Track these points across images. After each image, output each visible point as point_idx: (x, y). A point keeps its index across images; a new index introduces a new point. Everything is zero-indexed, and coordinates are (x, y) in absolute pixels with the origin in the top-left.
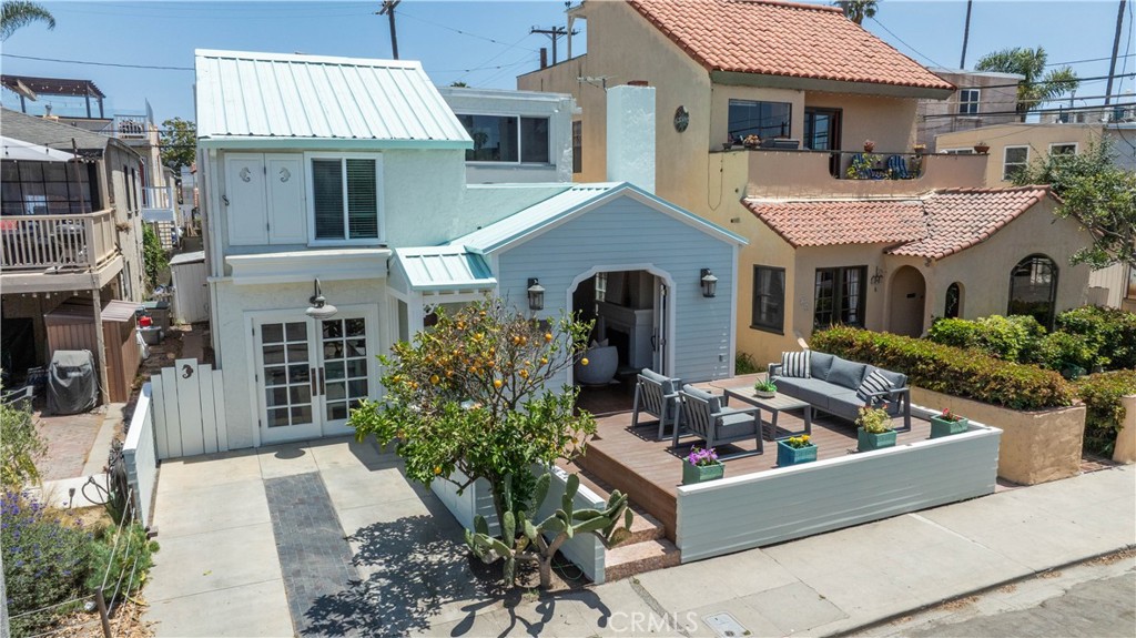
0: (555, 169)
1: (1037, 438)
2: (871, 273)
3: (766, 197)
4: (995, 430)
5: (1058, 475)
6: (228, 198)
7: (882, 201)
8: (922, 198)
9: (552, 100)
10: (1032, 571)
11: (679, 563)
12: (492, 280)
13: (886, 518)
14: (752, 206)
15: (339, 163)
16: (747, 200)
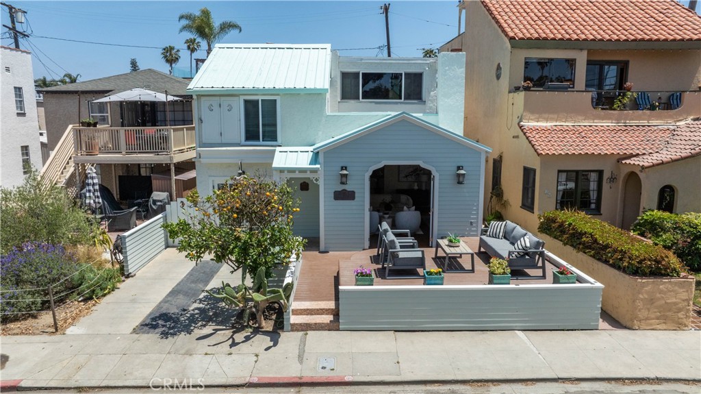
0: (425, 104)
1: (641, 296)
2: (606, 176)
3: (537, 122)
4: (598, 285)
5: (664, 326)
6: (203, 119)
7: (638, 126)
8: (678, 124)
9: (425, 62)
10: (556, 377)
11: (338, 330)
12: (318, 166)
13: (496, 330)
14: (523, 128)
15: (258, 101)
16: (522, 123)
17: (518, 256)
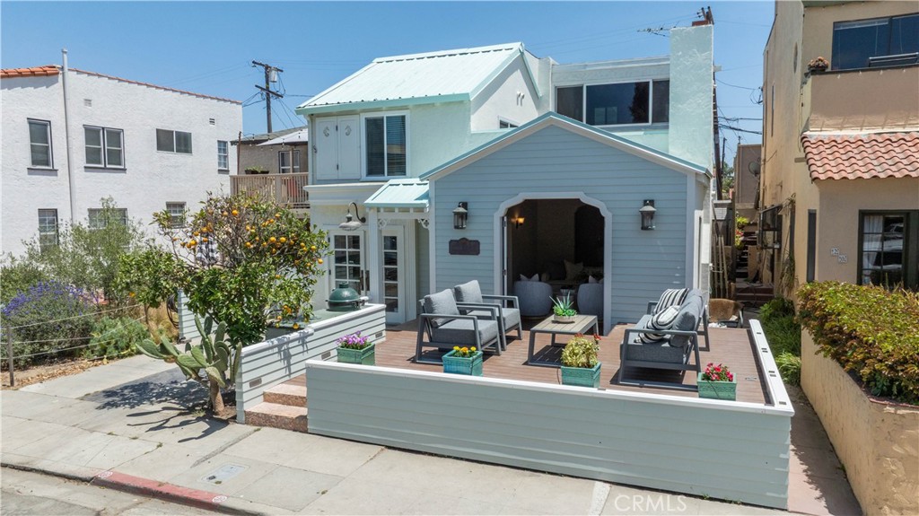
6: (316, 147)
11: (306, 431)
15: (382, 119)
16: (807, 133)
17: (647, 341)
